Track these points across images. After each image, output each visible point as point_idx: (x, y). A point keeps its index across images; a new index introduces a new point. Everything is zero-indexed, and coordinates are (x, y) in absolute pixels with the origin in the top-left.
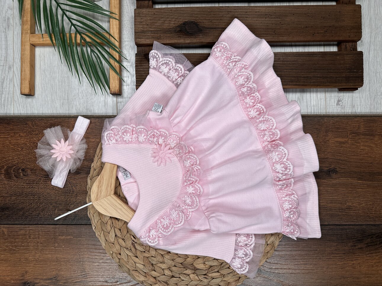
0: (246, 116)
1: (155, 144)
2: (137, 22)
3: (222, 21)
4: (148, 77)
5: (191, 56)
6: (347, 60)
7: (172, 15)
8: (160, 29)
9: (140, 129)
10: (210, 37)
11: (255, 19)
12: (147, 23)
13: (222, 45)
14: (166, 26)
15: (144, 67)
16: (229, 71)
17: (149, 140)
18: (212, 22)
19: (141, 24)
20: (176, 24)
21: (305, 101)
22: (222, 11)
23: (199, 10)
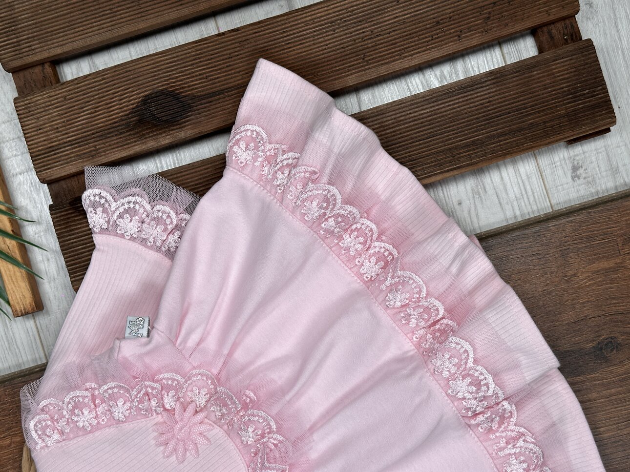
0: (356, 278)
1: (158, 414)
2: (30, 131)
3: (232, 70)
4: (95, 254)
5: (184, 173)
6: (559, 72)
7: (109, 89)
8: (90, 133)
9: (110, 391)
10: (215, 117)
11: (309, 42)
12: (55, 127)
13: (249, 133)
14: (102, 120)
15: (78, 233)
16: (280, 191)
17: (138, 409)
18: (210, 78)
19: (41, 133)
20: (125, 109)
21: (491, 192)
22: (225, 46)
23: (169, 59)
